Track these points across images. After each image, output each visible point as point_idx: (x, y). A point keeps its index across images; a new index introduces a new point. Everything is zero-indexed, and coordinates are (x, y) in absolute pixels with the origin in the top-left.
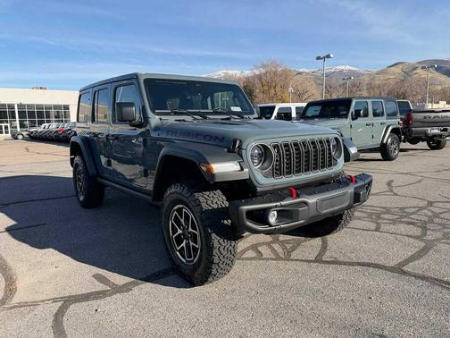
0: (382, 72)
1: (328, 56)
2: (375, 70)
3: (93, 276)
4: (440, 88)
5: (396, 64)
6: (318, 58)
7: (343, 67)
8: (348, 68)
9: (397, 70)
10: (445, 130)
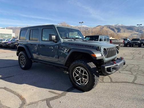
0: (95, 28)
1: (83, 22)
2: (93, 27)
3: (49, 92)
4: (110, 33)
5: (98, 26)
6: (80, 23)
7: (84, 26)
8: (85, 26)
9: (99, 27)
10: (120, 45)
